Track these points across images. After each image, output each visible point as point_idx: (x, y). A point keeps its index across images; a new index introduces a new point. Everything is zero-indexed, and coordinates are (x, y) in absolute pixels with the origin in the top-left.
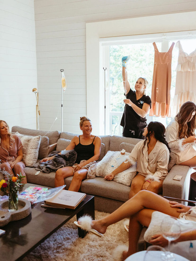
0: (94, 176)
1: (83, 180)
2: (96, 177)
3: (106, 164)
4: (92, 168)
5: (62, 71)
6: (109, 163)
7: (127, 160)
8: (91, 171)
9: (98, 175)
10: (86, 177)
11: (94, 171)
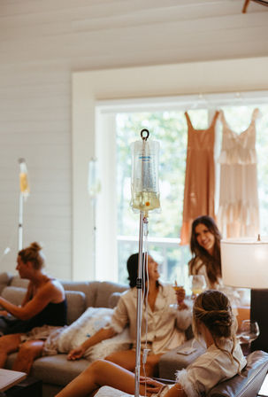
0: (54, 351)
1: (35, 359)
2: (59, 353)
3: (77, 331)
4: (53, 337)
5: (21, 161)
6: (83, 330)
7: (108, 325)
8: (52, 343)
9: (61, 350)
10: (41, 353)
11: (55, 343)
